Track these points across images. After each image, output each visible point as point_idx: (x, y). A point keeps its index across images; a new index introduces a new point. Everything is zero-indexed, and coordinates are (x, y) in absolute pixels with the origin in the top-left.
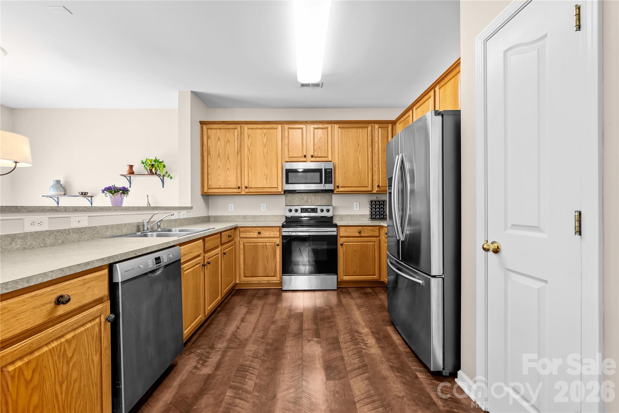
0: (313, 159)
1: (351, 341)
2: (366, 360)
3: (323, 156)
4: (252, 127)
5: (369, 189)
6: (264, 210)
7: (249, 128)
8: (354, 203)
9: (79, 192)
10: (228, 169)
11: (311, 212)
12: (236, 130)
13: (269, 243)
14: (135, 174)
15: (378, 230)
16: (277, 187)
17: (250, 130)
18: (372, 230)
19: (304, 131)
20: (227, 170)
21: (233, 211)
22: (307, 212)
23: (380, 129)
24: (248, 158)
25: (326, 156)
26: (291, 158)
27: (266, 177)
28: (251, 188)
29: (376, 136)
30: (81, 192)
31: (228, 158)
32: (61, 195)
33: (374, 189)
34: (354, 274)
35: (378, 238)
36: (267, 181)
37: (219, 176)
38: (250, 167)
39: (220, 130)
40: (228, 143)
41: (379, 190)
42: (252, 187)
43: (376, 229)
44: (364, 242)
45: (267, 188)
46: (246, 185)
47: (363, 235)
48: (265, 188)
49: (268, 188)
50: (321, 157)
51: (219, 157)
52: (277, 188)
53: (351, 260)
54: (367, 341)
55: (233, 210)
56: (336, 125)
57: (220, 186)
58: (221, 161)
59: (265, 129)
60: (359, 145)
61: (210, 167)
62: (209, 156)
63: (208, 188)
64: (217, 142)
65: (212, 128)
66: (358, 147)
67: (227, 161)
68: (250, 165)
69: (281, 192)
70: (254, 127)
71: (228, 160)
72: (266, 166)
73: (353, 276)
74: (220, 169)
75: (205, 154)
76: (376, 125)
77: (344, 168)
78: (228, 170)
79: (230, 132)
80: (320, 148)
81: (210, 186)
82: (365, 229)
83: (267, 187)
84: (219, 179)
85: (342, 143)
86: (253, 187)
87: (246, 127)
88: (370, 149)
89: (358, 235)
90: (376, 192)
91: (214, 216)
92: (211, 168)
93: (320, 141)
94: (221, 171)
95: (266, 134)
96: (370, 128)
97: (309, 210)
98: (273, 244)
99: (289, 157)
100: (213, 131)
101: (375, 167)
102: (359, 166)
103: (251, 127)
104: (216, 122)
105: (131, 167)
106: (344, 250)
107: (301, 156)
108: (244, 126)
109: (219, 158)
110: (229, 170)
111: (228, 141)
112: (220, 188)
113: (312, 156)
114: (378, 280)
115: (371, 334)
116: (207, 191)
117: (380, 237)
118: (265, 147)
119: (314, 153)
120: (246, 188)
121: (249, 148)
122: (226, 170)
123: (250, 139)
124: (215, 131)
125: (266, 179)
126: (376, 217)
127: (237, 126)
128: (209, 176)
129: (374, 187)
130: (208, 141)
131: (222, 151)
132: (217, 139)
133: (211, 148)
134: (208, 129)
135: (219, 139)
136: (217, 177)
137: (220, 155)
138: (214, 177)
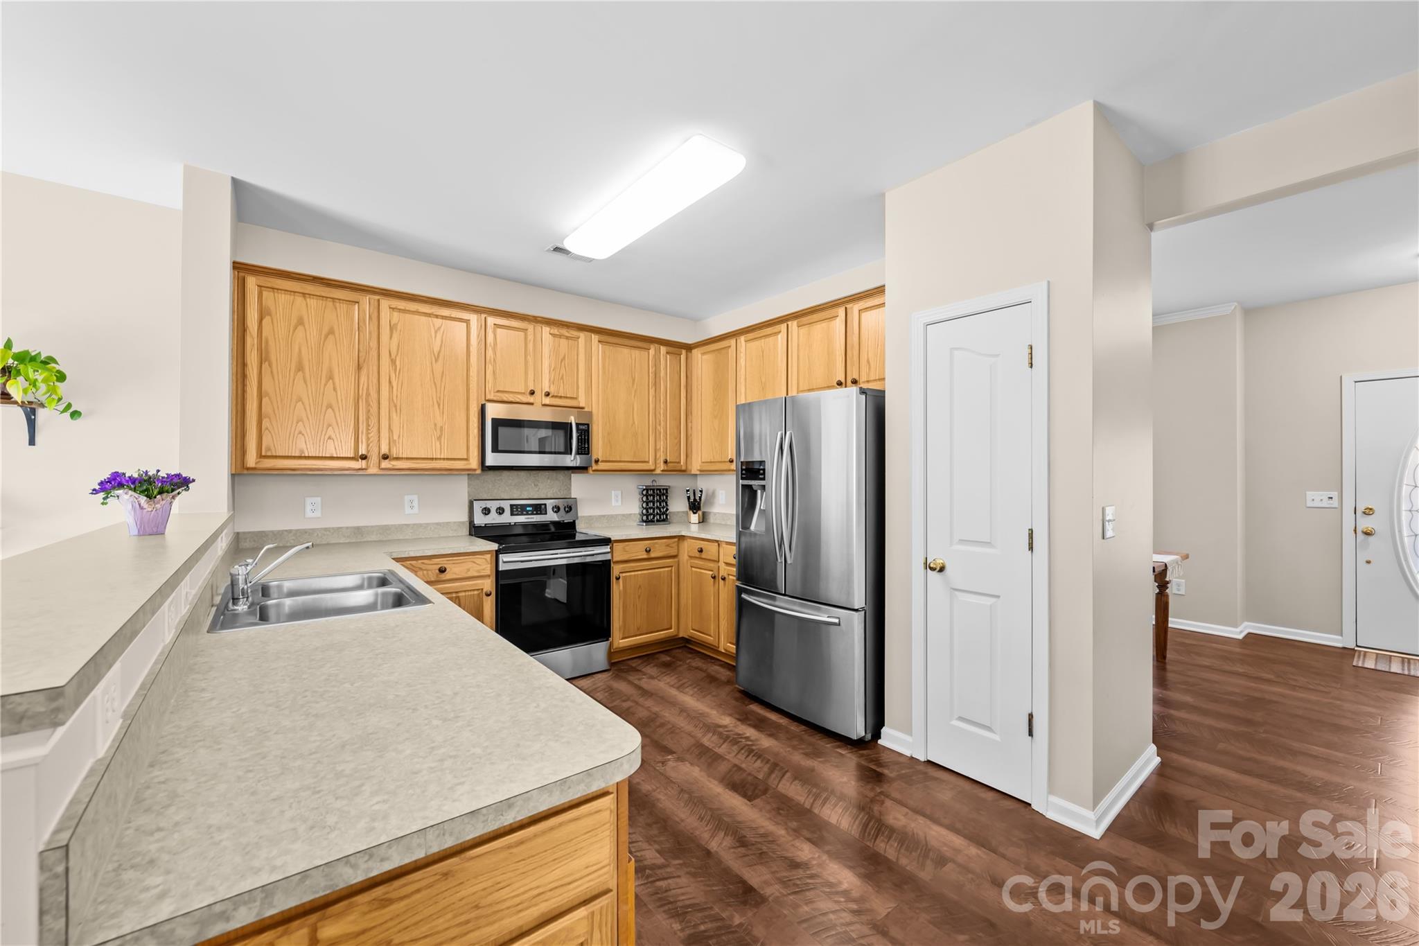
0: (547, 401)
1: (724, 742)
2: (770, 758)
3: (568, 396)
4: (403, 308)
5: (651, 466)
6: (411, 512)
7: (393, 309)
8: (613, 492)
10: (330, 406)
11: (532, 514)
12: (357, 305)
13: (465, 591)
15: (676, 543)
16: (465, 457)
17: (396, 314)
18: (668, 546)
19: (530, 337)
20: (327, 408)
21: (319, 518)
22: (525, 513)
23: (668, 356)
24: (390, 382)
25: (575, 396)
26: (499, 394)
27: (439, 433)
28: (397, 459)
29: (662, 369)
31: (330, 377)
33: (658, 466)
34: (638, 633)
35: (676, 560)
36: (440, 444)
37: (297, 423)
38: (396, 406)
39: (304, 297)
40: (331, 337)
41: (666, 468)
42: (401, 456)
43: (674, 543)
44: (654, 569)
45: (440, 459)
46: (384, 450)
47: (653, 555)
48: (436, 459)
49: (444, 459)
50: (566, 397)
51: (299, 370)
52: (466, 459)
53: (634, 605)
54: (745, 734)
55: (318, 514)
56: (593, 335)
57: (302, 451)
58: (305, 382)
59: (437, 316)
60: (634, 380)
61: (267, 395)
62: (265, 366)
63: (261, 456)
64: (294, 331)
65: (278, 289)
66: (633, 384)
67: (325, 385)
68: (395, 398)
69: (475, 470)
70: (407, 309)
71: (331, 381)
72: (439, 405)
73: (636, 636)
74: (303, 403)
75: (252, 358)
76: (661, 347)
77: (608, 424)
78: (330, 410)
79: (336, 309)
80: (562, 378)
81: (268, 449)
82: (656, 543)
83: (442, 457)
84: (297, 431)
85: (604, 373)
86: (404, 456)
87: (385, 303)
88: (652, 392)
89: (645, 556)
90: (661, 473)
91: (253, 533)
92: (270, 398)
93: (563, 364)
94: (305, 410)
95: (439, 328)
96: (652, 352)
97: (528, 509)
98: (476, 592)
99: (496, 390)
100: (283, 298)
101: (660, 425)
102: (634, 423)
103: (399, 307)
104: (291, 273)
106: (621, 588)
107: (523, 391)
108: (379, 300)
109: (300, 374)
110: (333, 410)
111: (331, 332)
112: (300, 457)
113: (547, 394)
114: (676, 635)
115: (739, 723)
116: (256, 463)
117: (679, 557)
118: (436, 361)
119: (550, 387)
120: (385, 457)
121: (393, 357)
122: (324, 408)
123: (395, 335)
124: (289, 298)
125: (439, 438)
126: (654, 518)
127: (361, 297)
128: (265, 423)
129: (658, 462)
130: (264, 322)
131: (310, 357)
132: (295, 321)
133: (271, 343)
134: (263, 288)
135: (301, 322)
136: (294, 426)
137: (302, 367)
138: (281, 426)
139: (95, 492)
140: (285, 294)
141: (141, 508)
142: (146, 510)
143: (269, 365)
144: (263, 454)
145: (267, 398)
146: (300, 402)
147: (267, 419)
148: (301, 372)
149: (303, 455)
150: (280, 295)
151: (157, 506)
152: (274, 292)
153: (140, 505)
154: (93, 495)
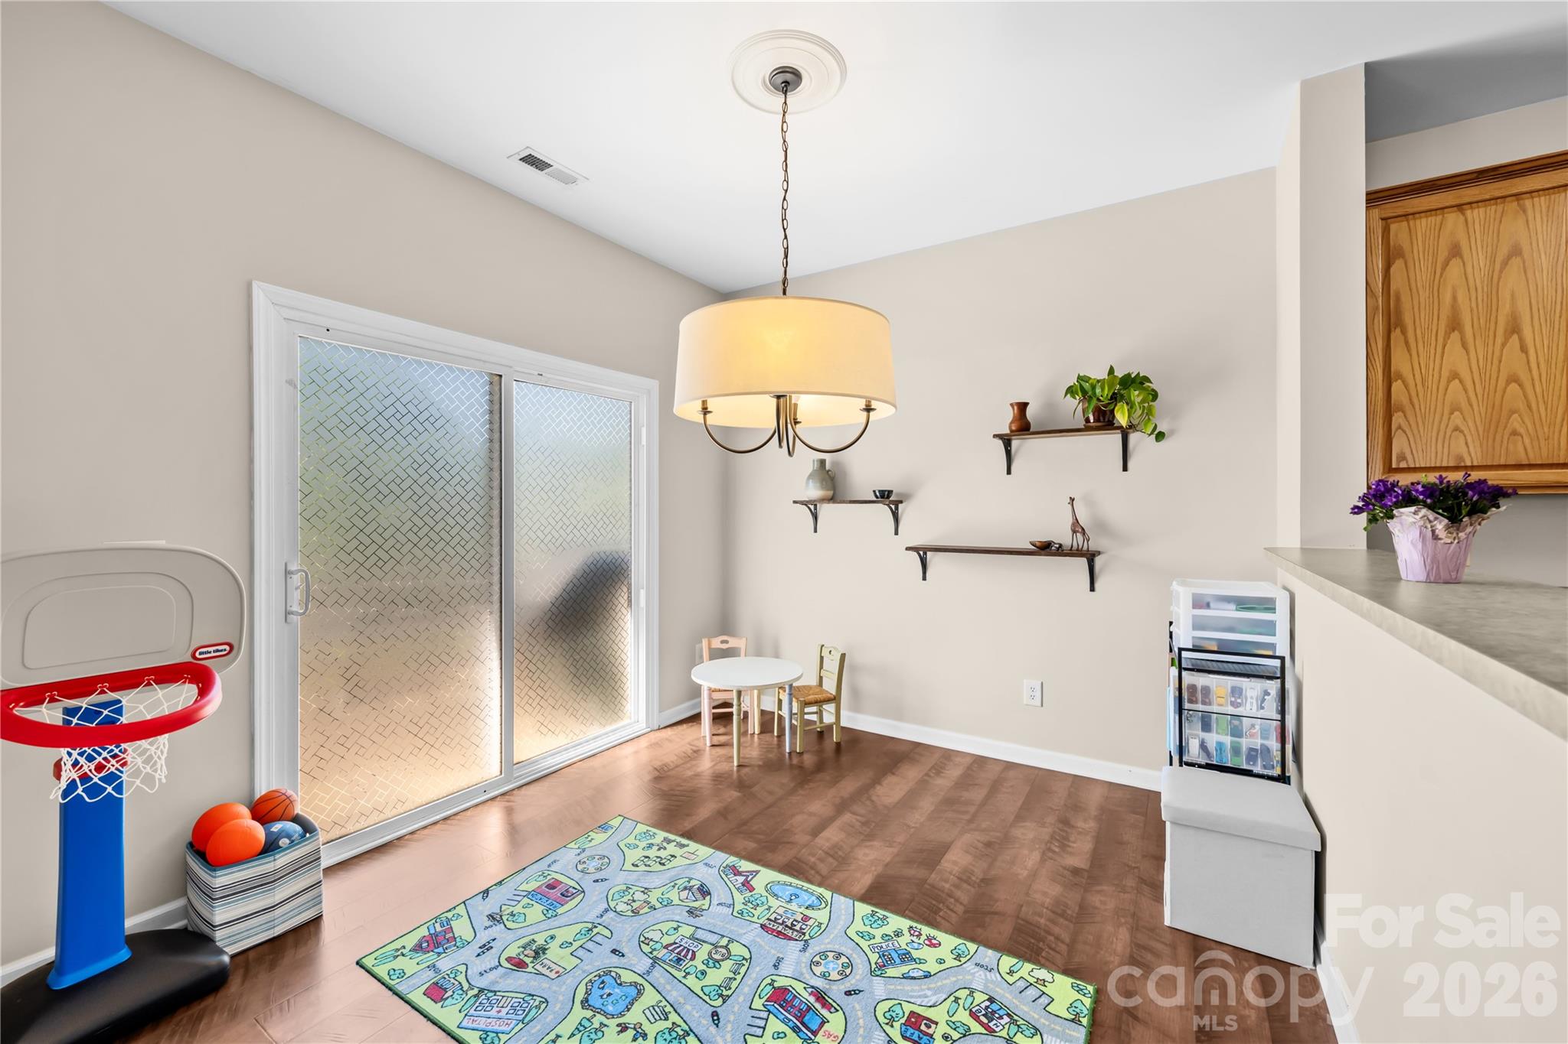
9: (874, 491)
10: (1513, 380)
14: (1031, 430)
20: (1507, 383)
30: (879, 491)
31: (1514, 329)
32: (823, 500)
37: (1451, 414)
40: (1516, 260)
51: (1454, 329)
57: (1461, 458)
58: (1464, 345)
61: (1400, 376)
62: (1396, 334)
63: (1390, 470)
64: (1444, 269)
67: (1504, 344)
71: (1515, 337)
78: (1513, 384)
79: (1525, 210)
81: (1402, 457)
84: (1451, 426)
92: (1405, 383)
94: (1466, 390)
100: (1422, 224)
104: (1439, 183)
105: (1023, 407)
109: (1455, 336)
110: (1521, 385)
111: (1515, 251)
124: (1434, 220)
128: (1397, 419)
130: (1392, 270)
131: (1474, 305)
132: (1446, 254)
133: (1405, 299)
134: (1389, 221)
135: (1455, 252)
136: (1445, 418)
137: (1459, 324)
138: (1424, 423)
139: (1356, 510)
140: (1427, 217)
141: (1435, 537)
142: (1442, 541)
143: (1402, 331)
144: (1394, 466)
145: (1399, 381)
146: (1457, 381)
147: (1400, 414)
148: (1456, 332)
149: (1463, 464)
150: (1418, 222)
151: (1460, 534)
152: (1408, 221)
153: (1433, 532)
154: (1356, 516)
